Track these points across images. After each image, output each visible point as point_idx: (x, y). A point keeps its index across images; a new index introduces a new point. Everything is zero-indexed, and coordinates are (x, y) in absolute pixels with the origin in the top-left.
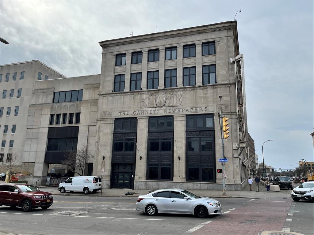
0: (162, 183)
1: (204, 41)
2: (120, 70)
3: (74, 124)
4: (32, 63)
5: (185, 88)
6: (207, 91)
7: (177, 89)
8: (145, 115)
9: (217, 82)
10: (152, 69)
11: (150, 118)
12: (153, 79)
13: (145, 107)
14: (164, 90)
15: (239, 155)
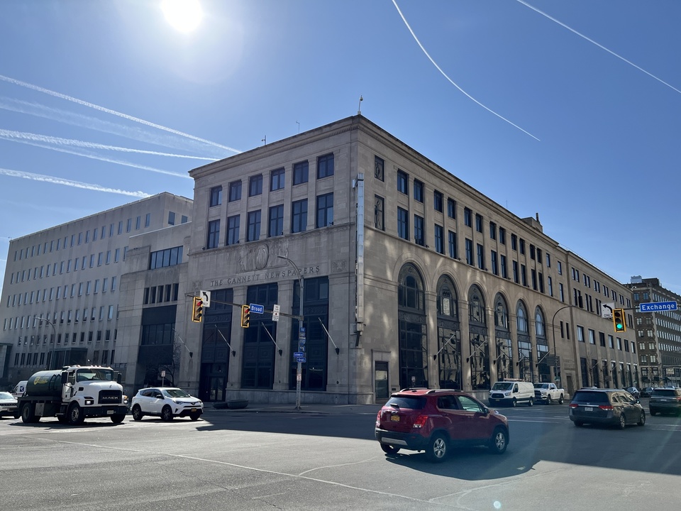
0: (258, 393)
1: (319, 154)
2: (214, 213)
3: (171, 303)
4: (159, 197)
5: (292, 236)
6: (320, 239)
7: (281, 238)
8: (241, 285)
9: (333, 223)
10: (253, 207)
11: (250, 288)
12: (255, 224)
13: (242, 271)
14: (266, 240)
15: (357, 345)
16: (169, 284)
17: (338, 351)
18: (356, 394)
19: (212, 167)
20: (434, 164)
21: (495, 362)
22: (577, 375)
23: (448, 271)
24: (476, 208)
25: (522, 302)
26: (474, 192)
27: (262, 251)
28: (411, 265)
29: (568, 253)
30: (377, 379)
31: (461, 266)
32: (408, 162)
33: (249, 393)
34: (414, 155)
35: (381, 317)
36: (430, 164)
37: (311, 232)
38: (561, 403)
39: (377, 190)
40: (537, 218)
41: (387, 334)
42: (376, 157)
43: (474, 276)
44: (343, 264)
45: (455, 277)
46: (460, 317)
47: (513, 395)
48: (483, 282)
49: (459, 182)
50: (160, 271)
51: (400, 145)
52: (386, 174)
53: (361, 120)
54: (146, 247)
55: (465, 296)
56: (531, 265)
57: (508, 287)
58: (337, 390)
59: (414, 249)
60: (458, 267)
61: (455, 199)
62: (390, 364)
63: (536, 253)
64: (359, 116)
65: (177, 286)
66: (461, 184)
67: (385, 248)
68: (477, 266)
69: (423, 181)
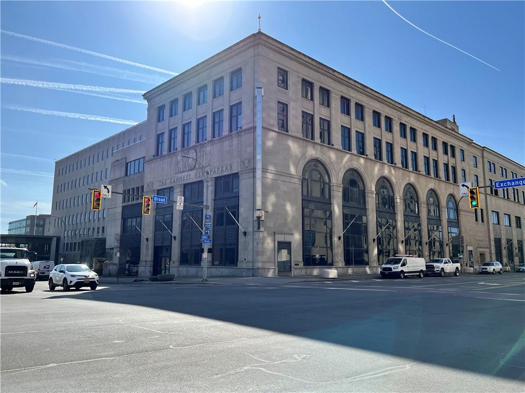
0: (190, 268)
2: (161, 127)
3: (139, 201)
5: (213, 141)
6: (232, 142)
7: (205, 143)
8: (179, 183)
9: (241, 128)
10: (187, 120)
11: (185, 186)
12: (188, 133)
13: (179, 173)
14: (195, 146)
15: (259, 228)
16: (138, 186)
17: (245, 233)
18: (258, 269)
19: (157, 90)
20: (339, 73)
21: (402, 242)
22: (490, 253)
23: (355, 165)
24: (385, 111)
25: (433, 192)
26: (382, 97)
27: (192, 154)
28: (317, 161)
29: (484, 149)
30: (279, 260)
31: (369, 161)
32: (312, 72)
33: (185, 269)
34: (318, 66)
35: (284, 205)
36: (335, 73)
37: (226, 137)
38: (456, 276)
39: (280, 97)
40: (454, 119)
41: (289, 219)
42: (279, 68)
43: (382, 169)
44: (249, 162)
45: (362, 171)
46: (367, 205)
47: (400, 269)
48: (392, 174)
49: (366, 89)
50: (132, 177)
51: (303, 57)
52: (290, 83)
53: (261, 36)
54: (123, 159)
55: (372, 187)
56: (443, 159)
57: (418, 178)
58: (244, 266)
59: (319, 147)
60: (366, 162)
61: (363, 104)
62: (292, 244)
63: (448, 149)
64: (260, 33)
65: (143, 187)
66: (369, 90)
67: (288, 148)
68: (385, 161)
69: (329, 89)
